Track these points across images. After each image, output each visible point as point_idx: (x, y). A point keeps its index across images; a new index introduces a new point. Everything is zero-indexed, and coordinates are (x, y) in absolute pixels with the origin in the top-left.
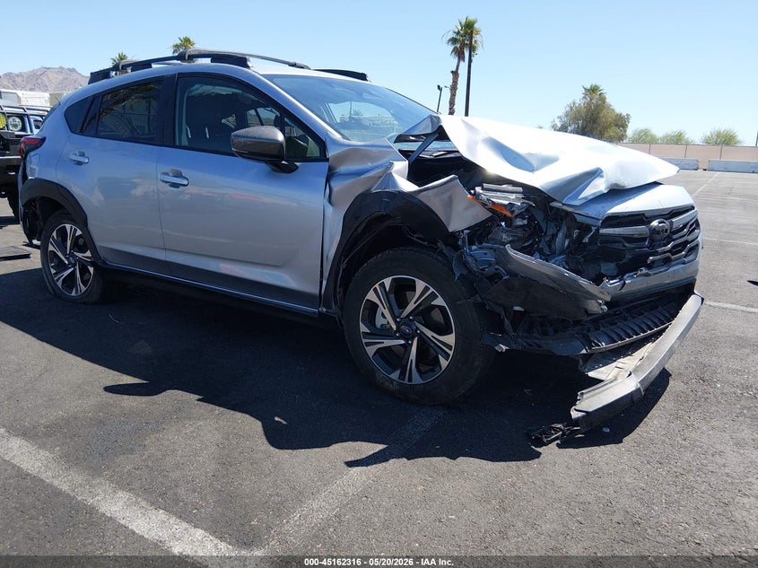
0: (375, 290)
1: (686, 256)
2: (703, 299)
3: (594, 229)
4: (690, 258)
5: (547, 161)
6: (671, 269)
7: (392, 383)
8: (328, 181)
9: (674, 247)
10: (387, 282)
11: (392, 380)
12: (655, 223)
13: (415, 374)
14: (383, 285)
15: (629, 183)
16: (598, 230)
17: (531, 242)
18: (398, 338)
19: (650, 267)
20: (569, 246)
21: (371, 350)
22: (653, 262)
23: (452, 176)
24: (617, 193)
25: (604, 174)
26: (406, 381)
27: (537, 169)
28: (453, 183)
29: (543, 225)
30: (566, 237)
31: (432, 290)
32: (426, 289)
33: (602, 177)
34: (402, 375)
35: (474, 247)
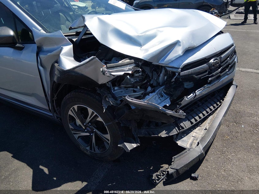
0: (71, 110)
1: (228, 71)
2: (237, 86)
3: (177, 74)
4: (231, 71)
5: (149, 38)
6: (221, 80)
7: (87, 152)
8: (38, 55)
9: (222, 69)
10: (76, 107)
11: (87, 150)
12: (212, 61)
13: (96, 149)
14: (74, 108)
15: (196, 44)
16: (179, 74)
17: (146, 81)
18: (86, 132)
19: (210, 83)
20: (167, 79)
21: (76, 136)
22: (211, 81)
23: (92, 57)
24: (189, 51)
25: (181, 44)
26: (93, 151)
27: (144, 45)
28: (94, 60)
29: (150, 75)
30: (165, 75)
31: (95, 113)
32: (93, 113)
33: (180, 45)
34: (91, 149)
35: (116, 88)
